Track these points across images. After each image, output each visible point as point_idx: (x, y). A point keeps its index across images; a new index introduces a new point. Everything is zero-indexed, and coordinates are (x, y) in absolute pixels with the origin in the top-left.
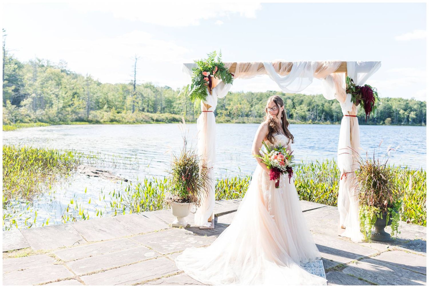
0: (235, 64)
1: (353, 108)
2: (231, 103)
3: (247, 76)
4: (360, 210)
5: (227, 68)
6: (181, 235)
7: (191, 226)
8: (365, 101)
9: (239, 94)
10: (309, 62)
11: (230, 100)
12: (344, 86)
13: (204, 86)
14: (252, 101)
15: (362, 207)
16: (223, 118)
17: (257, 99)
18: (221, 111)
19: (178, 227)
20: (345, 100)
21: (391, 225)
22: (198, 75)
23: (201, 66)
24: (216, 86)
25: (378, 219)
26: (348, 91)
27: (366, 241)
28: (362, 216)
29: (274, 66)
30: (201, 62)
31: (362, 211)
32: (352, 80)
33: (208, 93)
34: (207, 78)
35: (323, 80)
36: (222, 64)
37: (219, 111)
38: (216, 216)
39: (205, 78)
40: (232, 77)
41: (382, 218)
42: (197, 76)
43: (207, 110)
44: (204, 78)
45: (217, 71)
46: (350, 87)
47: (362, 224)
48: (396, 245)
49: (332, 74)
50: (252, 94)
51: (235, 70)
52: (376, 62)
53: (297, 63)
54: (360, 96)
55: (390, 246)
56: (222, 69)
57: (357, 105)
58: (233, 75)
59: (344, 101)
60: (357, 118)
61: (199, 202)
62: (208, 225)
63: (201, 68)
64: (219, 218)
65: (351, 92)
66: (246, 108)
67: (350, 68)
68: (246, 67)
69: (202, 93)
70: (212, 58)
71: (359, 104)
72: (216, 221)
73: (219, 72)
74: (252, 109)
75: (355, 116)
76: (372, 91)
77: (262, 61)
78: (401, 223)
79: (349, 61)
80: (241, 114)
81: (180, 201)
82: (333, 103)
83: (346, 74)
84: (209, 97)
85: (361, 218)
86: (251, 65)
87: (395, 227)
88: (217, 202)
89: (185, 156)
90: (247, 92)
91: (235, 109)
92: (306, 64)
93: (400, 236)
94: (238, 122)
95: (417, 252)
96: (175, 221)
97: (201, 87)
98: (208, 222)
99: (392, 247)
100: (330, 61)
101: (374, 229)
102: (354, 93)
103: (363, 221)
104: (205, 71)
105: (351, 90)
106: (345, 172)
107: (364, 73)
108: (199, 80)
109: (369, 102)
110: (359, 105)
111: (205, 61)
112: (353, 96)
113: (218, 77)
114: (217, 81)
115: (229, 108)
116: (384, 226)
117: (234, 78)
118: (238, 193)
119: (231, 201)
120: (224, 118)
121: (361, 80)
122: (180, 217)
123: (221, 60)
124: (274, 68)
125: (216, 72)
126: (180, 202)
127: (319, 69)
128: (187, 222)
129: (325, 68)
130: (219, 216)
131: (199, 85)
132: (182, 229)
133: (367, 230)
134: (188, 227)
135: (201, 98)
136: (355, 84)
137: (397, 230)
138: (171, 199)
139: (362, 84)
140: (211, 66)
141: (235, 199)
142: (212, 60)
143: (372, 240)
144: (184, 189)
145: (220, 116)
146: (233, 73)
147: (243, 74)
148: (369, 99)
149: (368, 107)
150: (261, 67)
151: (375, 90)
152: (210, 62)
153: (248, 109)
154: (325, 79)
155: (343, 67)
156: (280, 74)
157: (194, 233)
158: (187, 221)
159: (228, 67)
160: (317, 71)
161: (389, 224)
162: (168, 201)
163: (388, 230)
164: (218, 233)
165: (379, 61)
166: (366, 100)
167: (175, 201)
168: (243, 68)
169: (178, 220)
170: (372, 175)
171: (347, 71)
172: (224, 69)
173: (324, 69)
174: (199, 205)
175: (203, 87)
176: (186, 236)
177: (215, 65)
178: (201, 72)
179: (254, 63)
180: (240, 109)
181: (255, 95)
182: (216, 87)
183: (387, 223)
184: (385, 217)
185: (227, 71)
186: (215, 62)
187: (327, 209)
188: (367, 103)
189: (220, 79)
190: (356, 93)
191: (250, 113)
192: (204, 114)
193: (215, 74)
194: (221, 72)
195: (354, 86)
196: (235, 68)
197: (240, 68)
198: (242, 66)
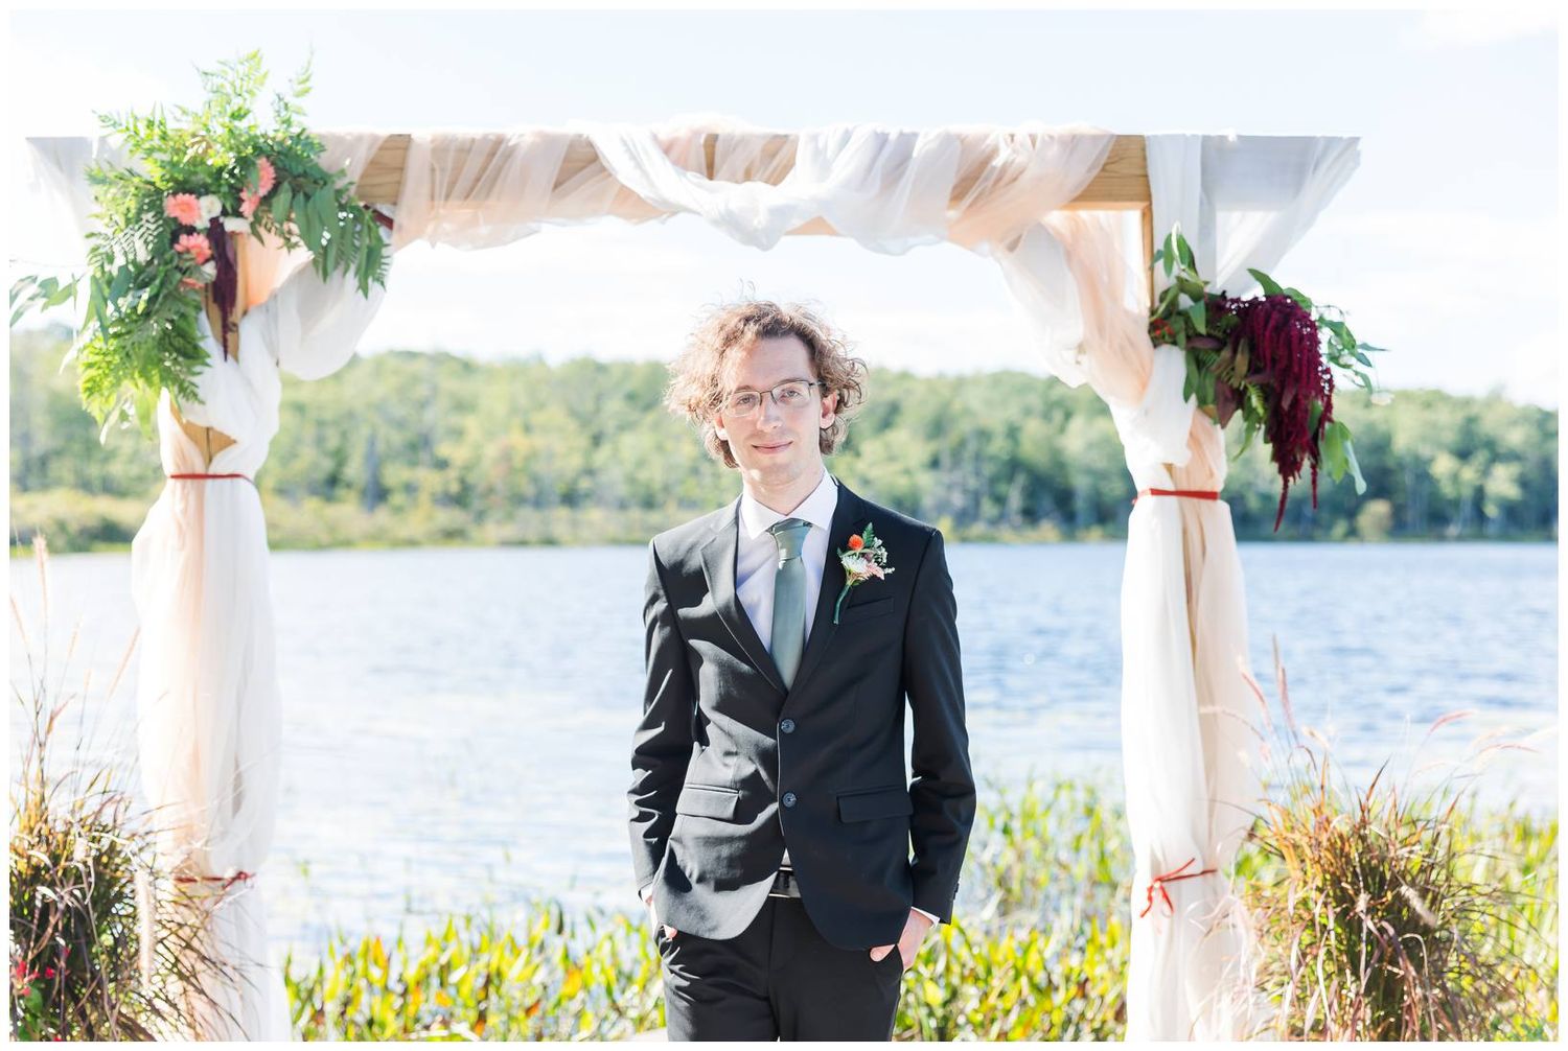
0: (401, 144)
1: (1194, 440)
3: (484, 230)
5: (342, 173)
8: (1268, 395)
9: (517, 370)
10: (901, 134)
11: (462, 406)
12: (1137, 301)
13: (174, 296)
14: (597, 409)
17: (629, 397)
20: (1145, 384)
22: (136, 221)
24: (264, 297)
26: (1164, 326)
30: (152, 124)
33: (210, 344)
34: (200, 243)
35: (1001, 258)
36: (309, 144)
39: (184, 239)
40: (382, 231)
42: (121, 221)
44: (175, 239)
45: (273, 192)
46: (1174, 303)
51: (400, 184)
52: (1329, 140)
53: (820, 136)
54: (1242, 362)
56: (305, 174)
57: (1221, 420)
58: (390, 223)
59: (1139, 400)
60: (1223, 509)
65: (1182, 338)
66: (563, 453)
67: (1167, 177)
68: (473, 164)
69: (164, 342)
70: (237, 102)
71: (1239, 413)
73: (284, 197)
74: (600, 458)
75: (1210, 495)
76: (1312, 325)
77: (589, 127)
79: (1160, 132)
80: (531, 490)
82: (1068, 415)
83: (1147, 217)
86: (509, 155)
91: (492, 461)
92: (882, 147)
97: (153, 300)
100: (1041, 128)
102: (1198, 344)
104: (184, 187)
105: (1178, 325)
107: (1256, 215)
108: (143, 256)
109: (1295, 403)
110: (1237, 420)
112: (1197, 362)
113: (281, 233)
114: (270, 262)
115: (457, 453)
117: (397, 239)
120: (430, 517)
121: (1240, 260)
123: (295, 118)
125: (266, 200)
127: (972, 180)
129: (1008, 175)
131: (143, 286)
135: (161, 380)
136: (1203, 284)
140: (221, 157)
142: (236, 116)
145: (401, 508)
146: (385, 211)
147: (457, 212)
148: (1298, 379)
150: (579, 167)
151: (1329, 323)
152: (220, 130)
155: (1122, 168)
159: (351, 168)
160: (958, 194)
165: (1344, 135)
166: (1283, 389)
168: (457, 171)
171: (1148, 197)
172: (323, 179)
173: (999, 179)
175: (168, 299)
177: (256, 148)
178: (153, 199)
179: (528, 139)
182: (266, 308)
185: (339, 193)
186: (257, 131)
188: (1286, 404)
189: (296, 245)
190: (1210, 344)
191: (585, 484)
192: (185, 497)
193: (255, 215)
194: (301, 197)
195: (1195, 300)
196: (401, 169)
197: (433, 171)
198: (452, 155)
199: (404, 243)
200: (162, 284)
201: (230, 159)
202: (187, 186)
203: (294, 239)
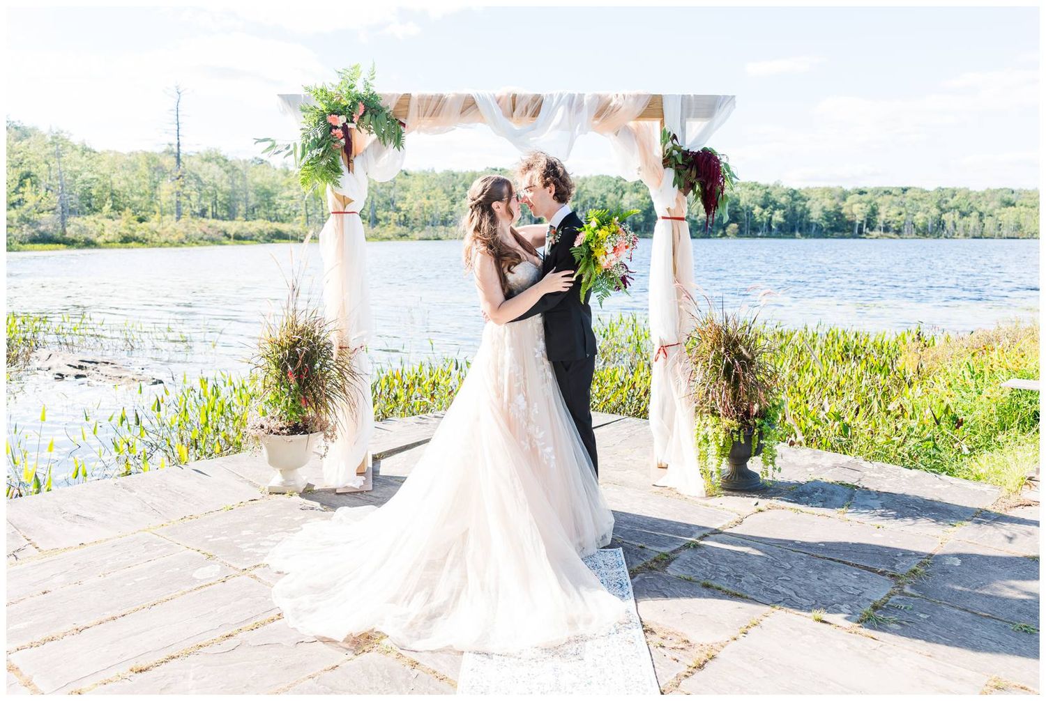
0: (407, 97)
1: (677, 200)
2: (408, 195)
3: (437, 128)
4: (697, 427)
5: (388, 107)
6: (289, 514)
7: (315, 489)
8: (703, 185)
9: (425, 175)
10: (579, 94)
12: (658, 152)
13: (331, 151)
14: (454, 190)
15: (701, 420)
16: (389, 230)
17: (465, 185)
18: (385, 214)
19: (284, 494)
20: (661, 182)
21: (761, 454)
22: (317, 124)
23: (322, 100)
24: (361, 152)
25: (736, 445)
26: (668, 161)
27: (710, 495)
28: (701, 438)
29: (501, 102)
30: (322, 90)
31: (701, 428)
32: (675, 137)
33: (344, 167)
34: (339, 132)
35: (612, 136)
36: (376, 97)
37: (381, 214)
38: (376, 459)
39: (334, 130)
40: (402, 127)
41: (743, 442)
42: (313, 125)
43: (342, 210)
44: (331, 131)
45: (364, 114)
46: (671, 153)
47: (703, 457)
48: (771, 497)
49: (632, 124)
50: (454, 175)
51: (407, 111)
52: (725, 97)
53: (551, 96)
54: (694, 173)
55: (760, 501)
56: (375, 108)
57: (686, 194)
58: (404, 125)
59: (659, 185)
60: (686, 224)
61: (334, 430)
62: (357, 483)
63: (322, 107)
64: (383, 462)
65: (674, 165)
66: (442, 206)
67: (669, 109)
68: (433, 104)
69: (328, 166)
70: (351, 83)
71: (692, 191)
72: (375, 472)
73: (368, 117)
74: (455, 208)
75: (682, 219)
76: (718, 161)
77: (473, 92)
78: (781, 448)
79: (668, 94)
80: (431, 220)
81: (285, 431)
83: (662, 123)
84: (346, 178)
85: (700, 444)
86: (445, 101)
87: (771, 457)
88: (379, 424)
89: (294, 325)
90: (441, 170)
91: (417, 209)
92: (573, 99)
93: (779, 477)
94: (425, 237)
95: (814, 510)
96: (276, 480)
97: (324, 152)
98: (358, 474)
99: (764, 503)
100: (627, 93)
101: (725, 465)
102: (679, 167)
103: (704, 449)
104: (332, 113)
105: (672, 161)
106: (664, 345)
107: (699, 123)
108: (320, 136)
109: (711, 188)
110: (691, 194)
111: (334, 90)
112: (678, 173)
113: (366, 129)
114: (364, 139)
115: (404, 206)
116: (748, 457)
117: (406, 130)
118: (427, 400)
119: (412, 419)
120: (394, 230)
121: (694, 138)
122: (288, 469)
123: (371, 88)
124: (500, 107)
125: (362, 117)
126: (284, 434)
127: (603, 111)
128: (306, 479)
129: (616, 109)
130: (383, 458)
131: (320, 147)
132: (293, 498)
133: (713, 468)
134: (308, 493)
135: (327, 179)
136: (681, 147)
137: (773, 463)
138: (262, 427)
139: (695, 146)
140: (348, 102)
141: (421, 415)
142: (351, 87)
143: (724, 489)
144: (294, 401)
145: (383, 226)
146: (403, 121)
147: (428, 121)
148: (712, 179)
149: (710, 199)
150: (469, 106)
151: (724, 160)
152: (345, 92)
153: (446, 209)
154: (616, 135)
155: (655, 106)
156: (514, 123)
157: (322, 504)
158: (304, 478)
159: (390, 105)
160: (598, 115)
161: (758, 453)
162: (253, 432)
163: (755, 464)
164: (381, 500)
165: (730, 95)
166: (707, 183)
167: (271, 431)
168: (428, 106)
169: (284, 477)
170: (723, 349)
171: (663, 116)
172: (381, 110)
173: (612, 110)
174: (334, 438)
175: (329, 152)
176: (303, 514)
177: (357, 99)
178: (323, 117)
179: (452, 95)
180: (429, 209)
181: (460, 177)
182: (362, 155)
183: (753, 451)
184: (749, 438)
185: (387, 114)
186: (358, 93)
187: (625, 425)
188: (708, 188)
189: (372, 133)
190: (683, 167)
192: (337, 219)
193: (358, 122)
194: (374, 116)
195: (678, 152)
196: (408, 106)
197: (419, 106)
198: (425, 102)
199: (409, 133)
200: (327, 146)
201: (349, 102)
202: (335, 112)
203: (372, 131)
